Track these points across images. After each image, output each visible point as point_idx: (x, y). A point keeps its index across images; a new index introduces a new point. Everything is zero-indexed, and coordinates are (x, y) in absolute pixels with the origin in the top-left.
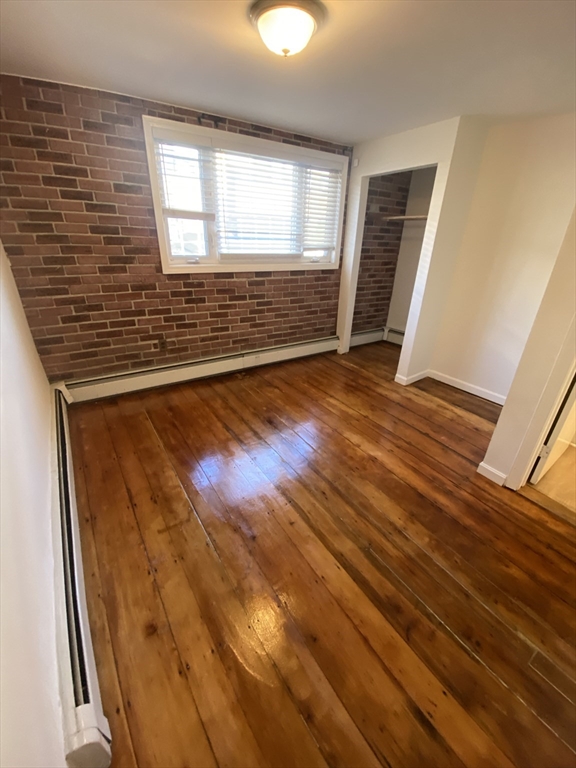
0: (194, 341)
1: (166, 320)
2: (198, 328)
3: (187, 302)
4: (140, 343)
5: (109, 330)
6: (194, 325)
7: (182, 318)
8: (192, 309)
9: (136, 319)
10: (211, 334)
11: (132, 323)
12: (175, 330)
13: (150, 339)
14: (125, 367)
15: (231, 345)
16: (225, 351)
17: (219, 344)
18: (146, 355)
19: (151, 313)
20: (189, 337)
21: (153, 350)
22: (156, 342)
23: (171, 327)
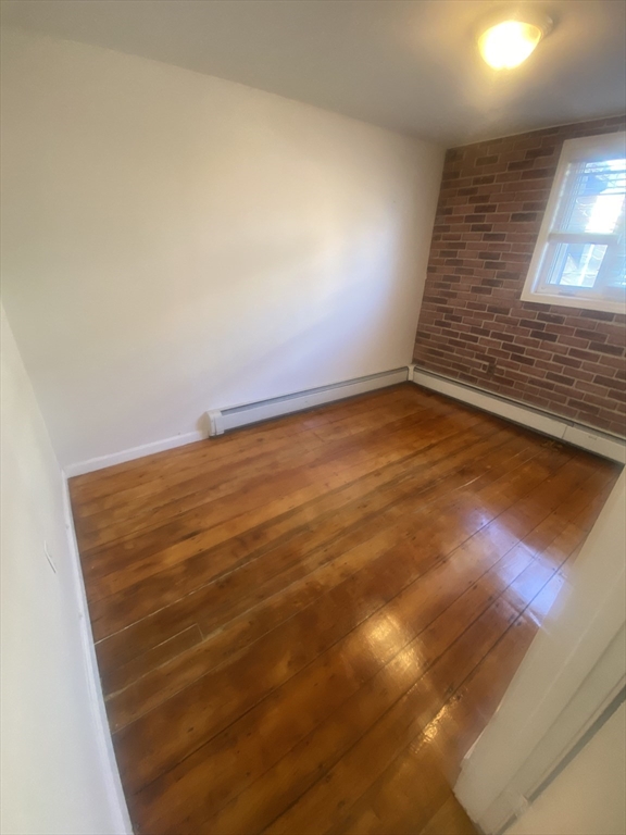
0: (523, 378)
1: (505, 346)
2: (534, 366)
3: (534, 335)
4: (474, 359)
5: (458, 339)
6: (530, 362)
7: (521, 350)
8: (536, 344)
9: (480, 337)
10: (545, 380)
11: (475, 340)
12: (509, 360)
13: (483, 359)
14: (453, 374)
15: (566, 405)
16: (554, 407)
17: (550, 396)
18: (474, 372)
19: (494, 335)
20: (518, 372)
21: (481, 370)
22: (487, 364)
23: (506, 355)
